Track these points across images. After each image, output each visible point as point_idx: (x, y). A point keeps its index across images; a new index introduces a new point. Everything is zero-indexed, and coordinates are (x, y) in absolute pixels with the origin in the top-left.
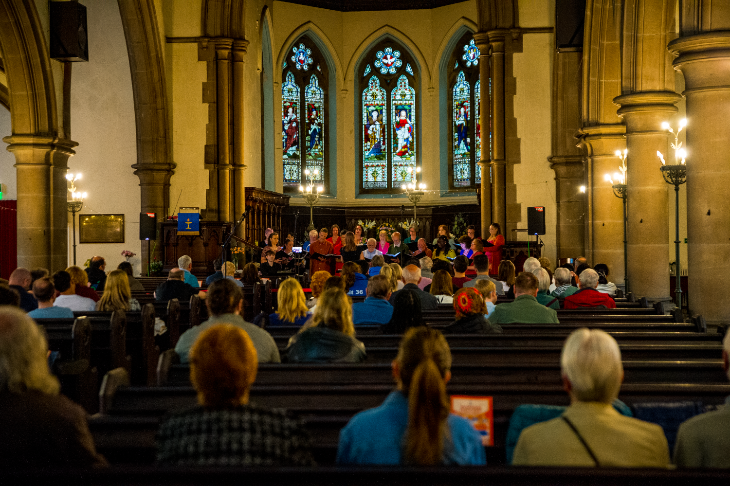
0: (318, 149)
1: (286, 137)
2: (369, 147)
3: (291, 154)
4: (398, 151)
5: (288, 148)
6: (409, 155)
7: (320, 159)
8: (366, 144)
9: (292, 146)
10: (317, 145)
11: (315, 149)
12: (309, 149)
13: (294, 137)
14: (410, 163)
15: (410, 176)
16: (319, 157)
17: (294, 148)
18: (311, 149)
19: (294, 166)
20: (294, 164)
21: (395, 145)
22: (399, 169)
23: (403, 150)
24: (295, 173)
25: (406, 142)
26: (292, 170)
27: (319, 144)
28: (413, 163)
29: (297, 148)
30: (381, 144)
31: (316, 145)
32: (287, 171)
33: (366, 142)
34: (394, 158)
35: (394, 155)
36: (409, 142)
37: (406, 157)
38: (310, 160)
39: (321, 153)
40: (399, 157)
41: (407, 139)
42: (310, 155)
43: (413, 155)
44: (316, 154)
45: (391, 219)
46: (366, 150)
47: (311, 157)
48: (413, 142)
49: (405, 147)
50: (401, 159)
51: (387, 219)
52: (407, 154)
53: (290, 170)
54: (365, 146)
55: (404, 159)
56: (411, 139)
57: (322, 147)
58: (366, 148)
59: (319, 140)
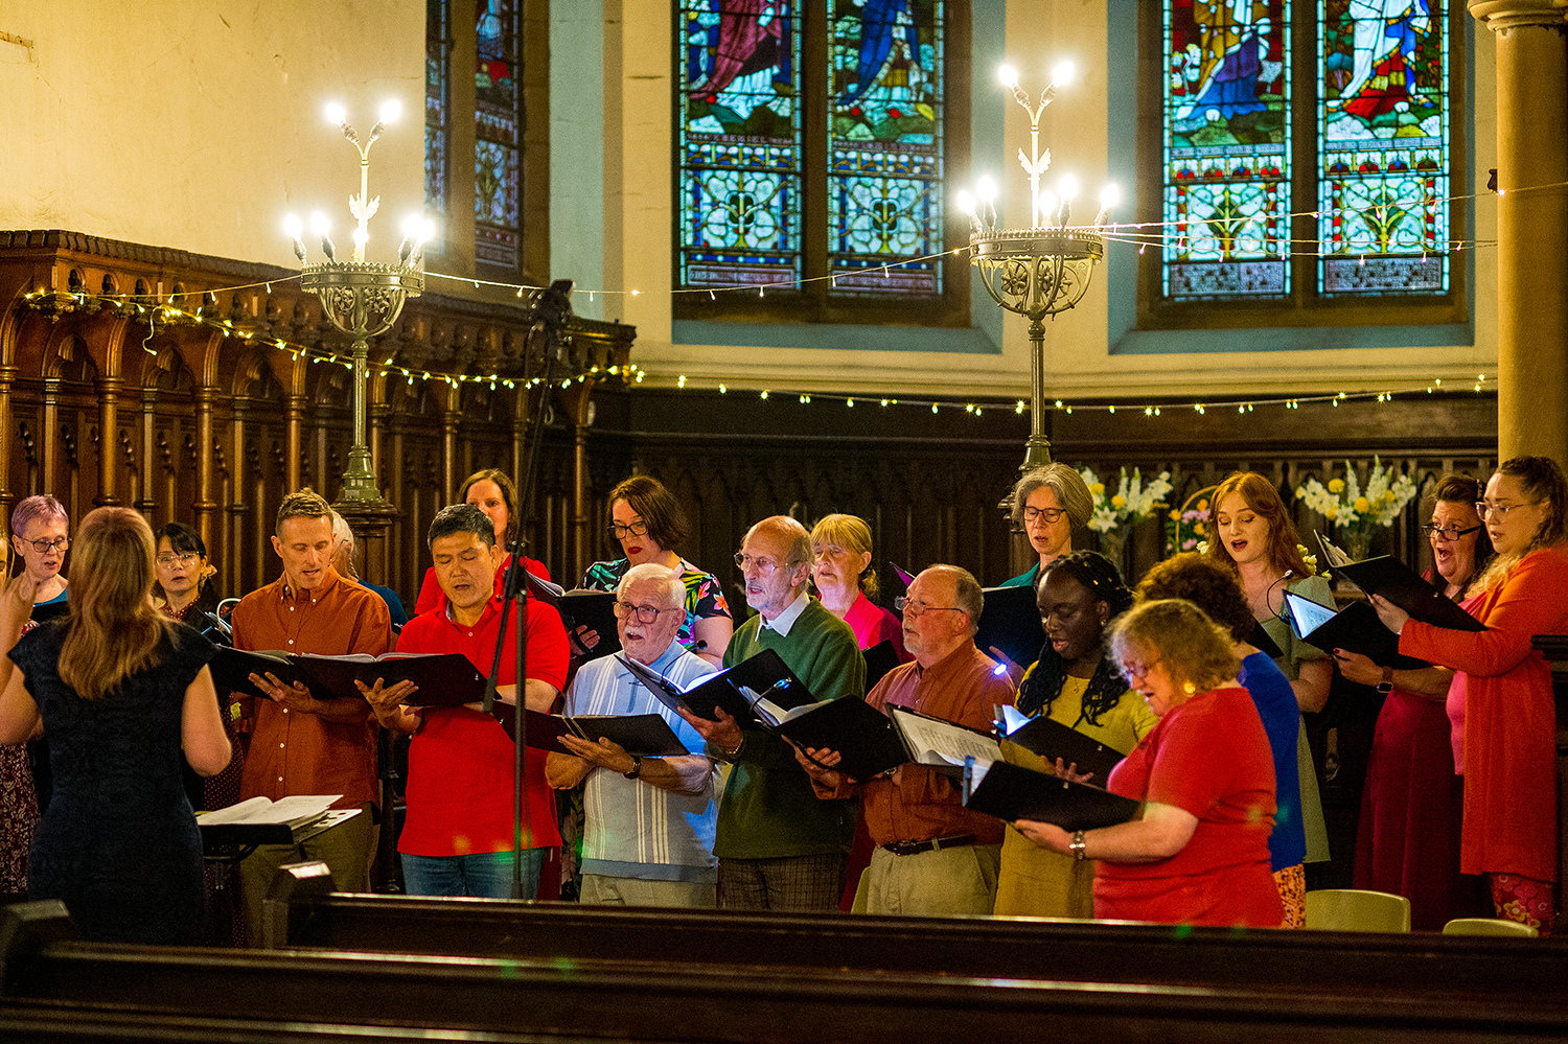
0: (905, 85)
1: (715, 20)
2: (1193, 75)
3: (743, 110)
4: (1350, 91)
5: (728, 79)
6: (1416, 109)
7: (919, 139)
8: (1178, 58)
9: (749, 69)
10: (901, 65)
11: (890, 87)
12: (852, 88)
13: (763, 21)
14: (1420, 155)
15: (1416, 229)
16: (915, 131)
17: (761, 80)
18: (863, 88)
19: (758, 176)
20: (756, 166)
21: (1336, 58)
22: (1358, 188)
23: (1381, 83)
24: (763, 217)
25: (1393, 42)
26: (748, 201)
27: (917, 57)
28: (1435, 155)
29: (781, 83)
30: (1262, 54)
31: (894, 66)
32: (715, 204)
33: (1179, 46)
34: (1332, 128)
35: (1328, 111)
36: (1412, 41)
37: (1397, 125)
38: (860, 146)
39: (924, 110)
40: (1357, 125)
41: (1405, 20)
42: (857, 116)
43: (1436, 109)
44: (894, 113)
45: (1300, 467)
46: (1179, 92)
47: (861, 128)
48: (1435, 37)
49: (1391, 64)
50: (1367, 135)
51: (1278, 465)
52: (1401, 106)
53: (734, 200)
54: (1176, 70)
55: (1385, 133)
56: (1421, 23)
57: (932, 78)
58: (1177, 81)
59: (913, 40)
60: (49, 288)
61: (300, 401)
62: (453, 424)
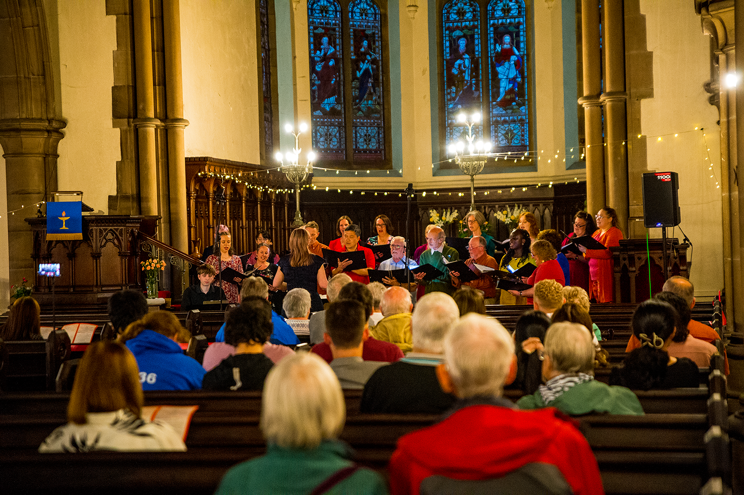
0: (372, 100)
1: (319, 82)
2: (453, 95)
3: (328, 109)
4: (499, 99)
5: (323, 100)
6: (518, 104)
7: (376, 115)
8: (449, 91)
9: (329, 97)
10: (371, 94)
11: (368, 100)
12: (357, 101)
13: (332, 82)
14: (519, 117)
15: (519, 139)
16: (375, 113)
17: (332, 99)
18: (360, 101)
19: (332, 127)
20: (332, 124)
21: (495, 90)
22: (502, 127)
23: (508, 97)
24: (334, 139)
25: (511, 85)
26: (330, 135)
27: (375, 91)
28: (524, 117)
29: (338, 101)
30: (474, 89)
31: (369, 94)
32: (321, 136)
33: (449, 87)
34: (494, 110)
35: (493, 105)
36: (516, 85)
37: (512, 109)
38: (360, 117)
39: (377, 107)
40: (501, 109)
41: (514, 79)
42: (359, 109)
43: (524, 104)
44: (369, 108)
45: (489, 207)
46: (450, 100)
47: (360, 113)
48: (523, 84)
49: (511, 91)
50: (504, 112)
51: (483, 207)
52: (514, 103)
53: (326, 135)
54: (449, 94)
55: (510, 111)
56: (519, 80)
57: (379, 97)
58: (449, 97)
59: (374, 86)
60: (205, 172)
61: (245, 198)
62: (287, 204)
